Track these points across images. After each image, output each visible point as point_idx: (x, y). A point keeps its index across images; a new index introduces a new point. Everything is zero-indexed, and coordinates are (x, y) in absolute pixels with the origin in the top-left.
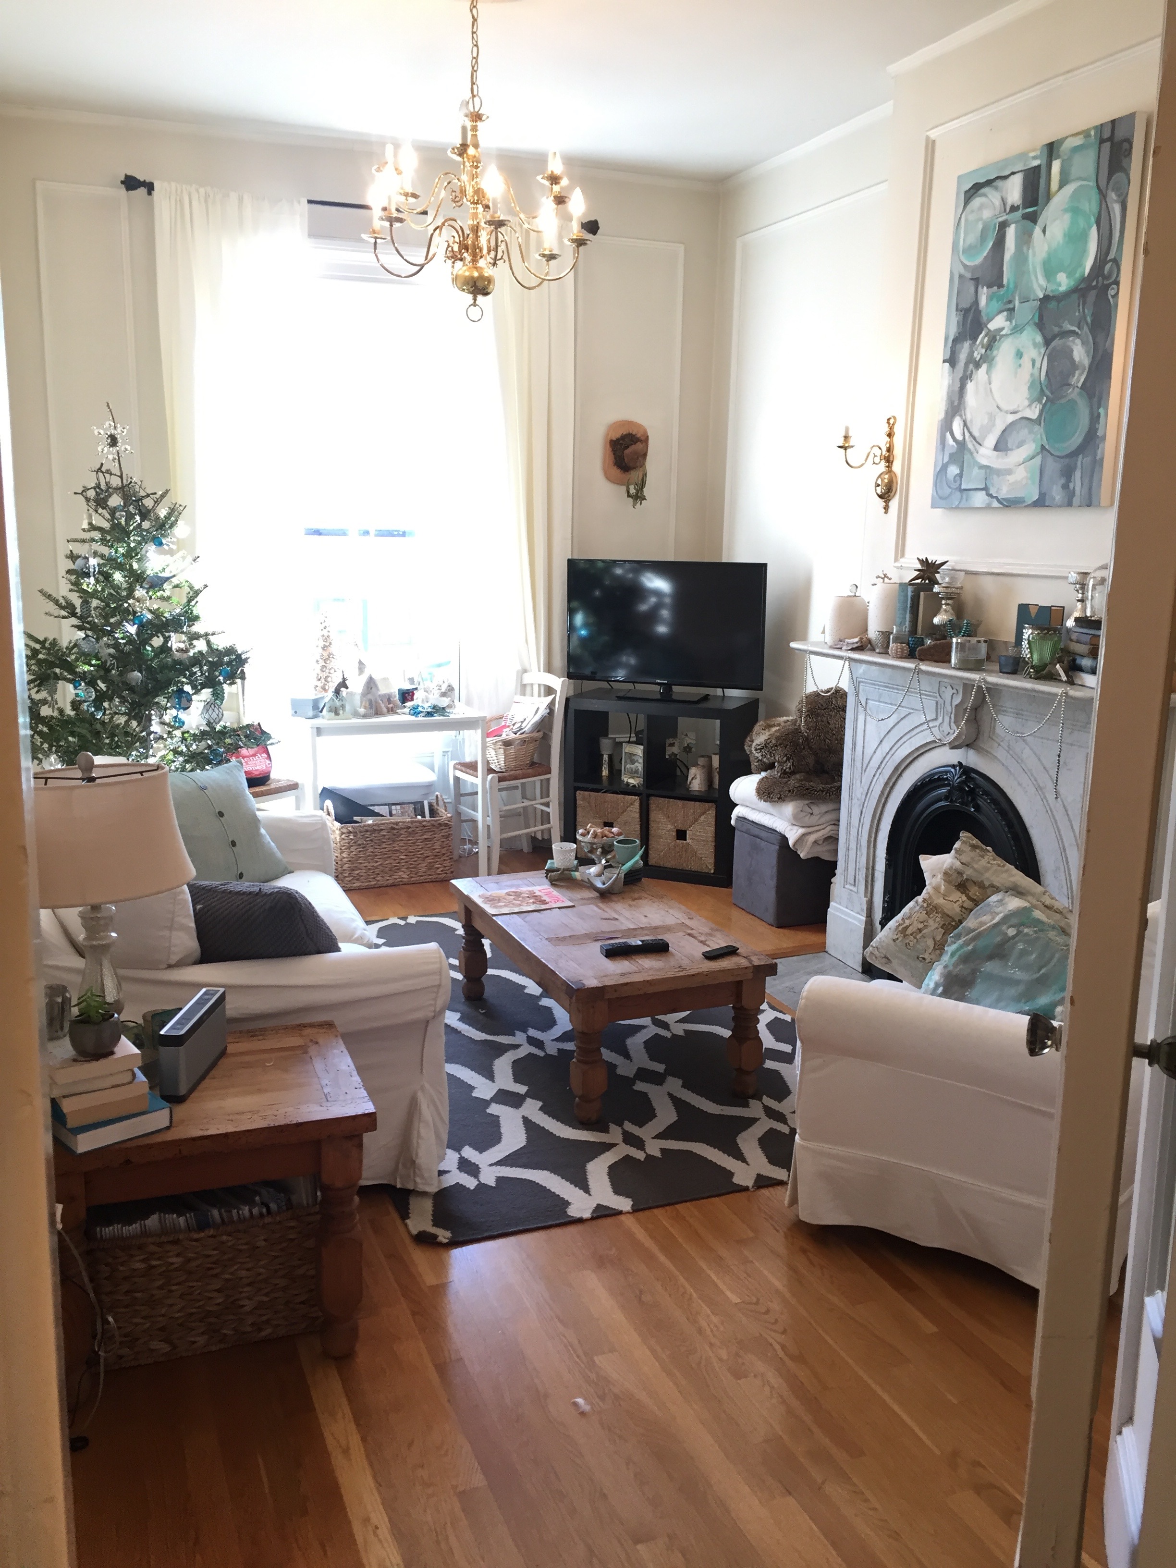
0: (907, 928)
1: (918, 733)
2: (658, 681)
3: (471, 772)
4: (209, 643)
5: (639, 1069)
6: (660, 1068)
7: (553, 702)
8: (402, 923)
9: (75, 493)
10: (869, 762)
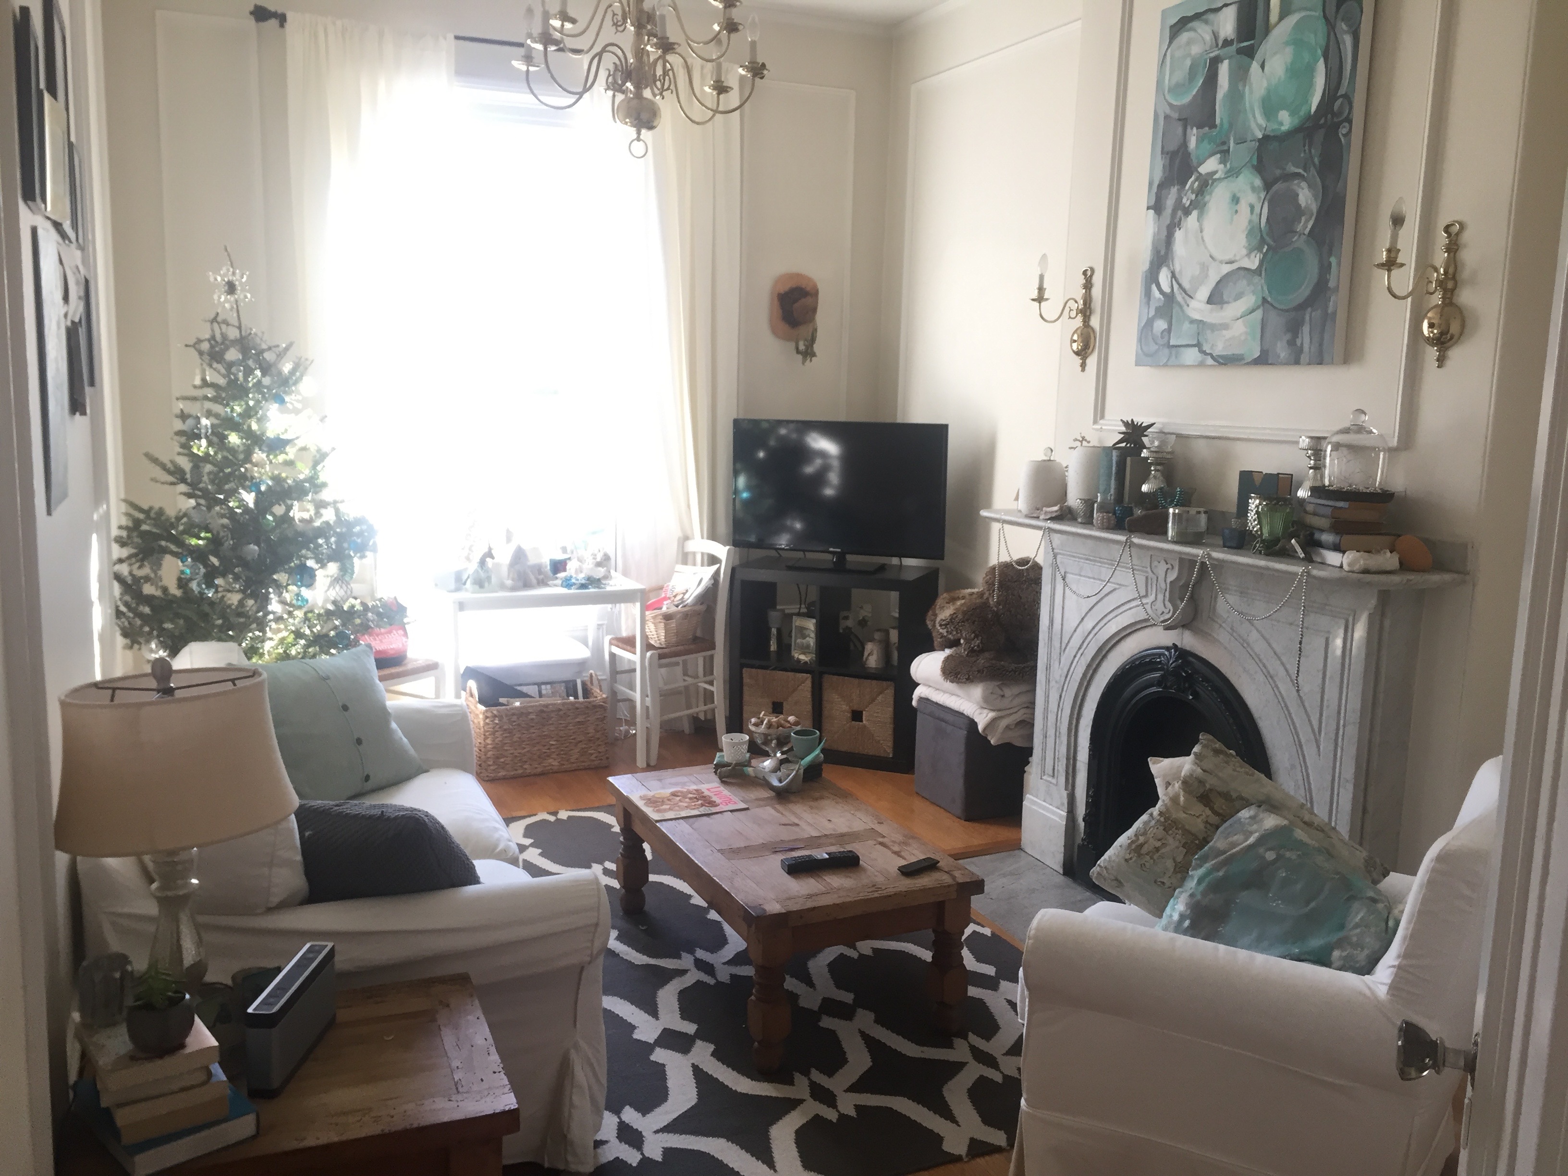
0: (1141, 846)
1: (1125, 611)
2: (831, 549)
3: (629, 648)
4: (337, 512)
5: (825, 1000)
6: (848, 997)
7: (717, 572)
8: (552, 818)
9: (187, 346)
10: (1069, 642)
